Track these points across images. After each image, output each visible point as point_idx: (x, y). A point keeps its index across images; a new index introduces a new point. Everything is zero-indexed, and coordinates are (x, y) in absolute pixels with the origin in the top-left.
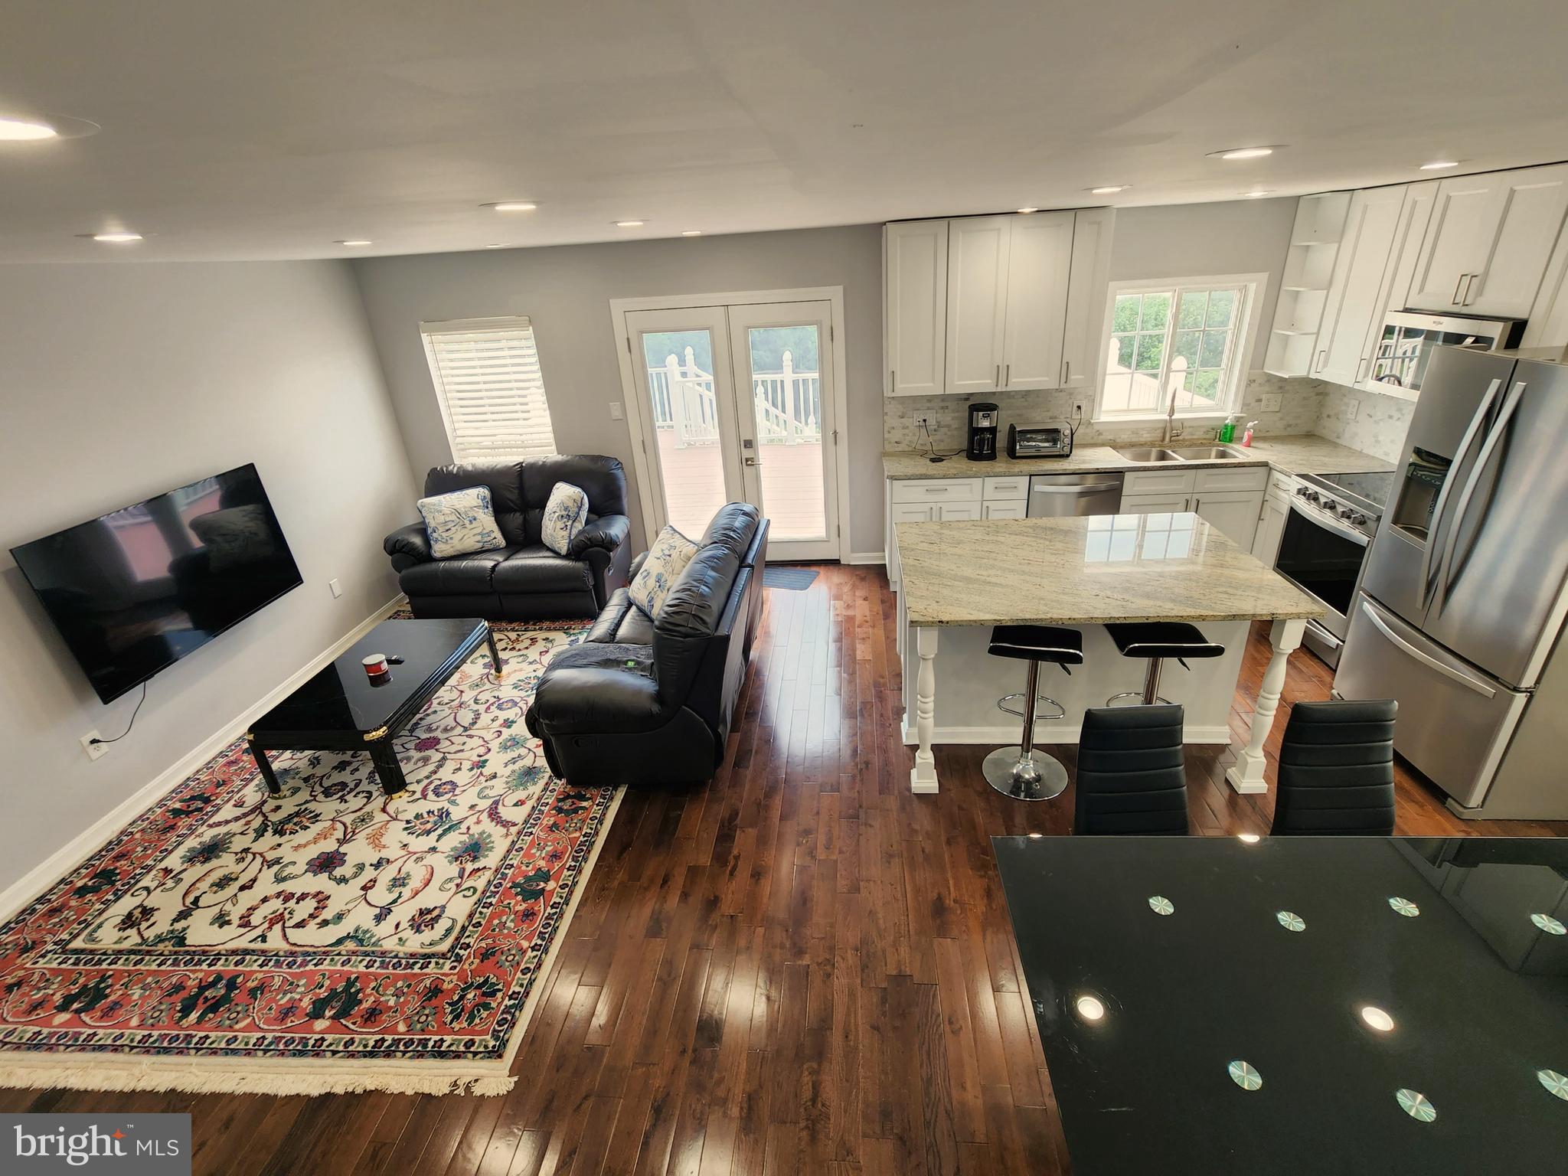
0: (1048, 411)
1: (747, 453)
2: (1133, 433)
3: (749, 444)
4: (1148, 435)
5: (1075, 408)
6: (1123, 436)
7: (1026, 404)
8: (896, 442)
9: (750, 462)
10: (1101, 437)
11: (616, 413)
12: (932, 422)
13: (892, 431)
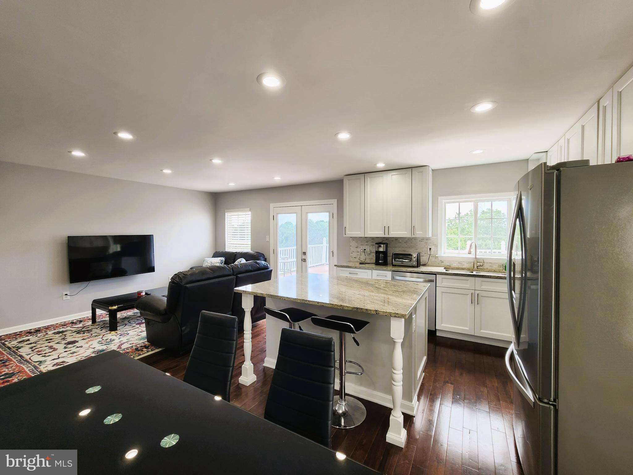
0: (417, 250)
1: (304, 257)
2: (459, 263)
3: (305, 253)
4: (467, 265)
5: (429, 249)
6: (454, 264)
7: (407, 246)
8: (355, 258)
9: (304, 260)
10: (443, 263)
11: (267, 240)
12: (368, 250)
13: (353, 253)
